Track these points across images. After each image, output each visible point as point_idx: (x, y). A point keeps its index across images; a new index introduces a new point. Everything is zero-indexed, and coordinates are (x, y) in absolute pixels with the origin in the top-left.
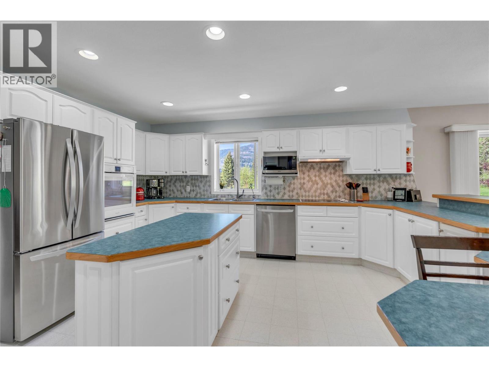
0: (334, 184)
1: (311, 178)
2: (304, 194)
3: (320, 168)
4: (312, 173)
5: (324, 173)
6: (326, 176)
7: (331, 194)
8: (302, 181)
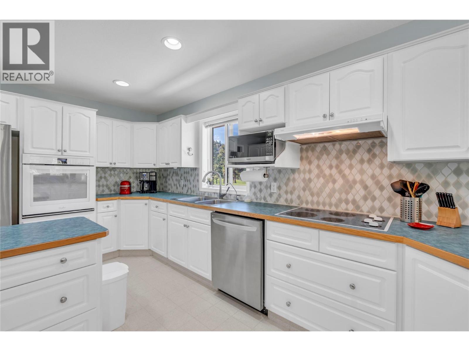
0: (369, 182)
1: (322, 171)
2: (310, 198)
3: (341, 152)
4: (326, 162)
5: (347, 162)
6: (351, 167)
7: (361, 203)
8: (307, 176)
